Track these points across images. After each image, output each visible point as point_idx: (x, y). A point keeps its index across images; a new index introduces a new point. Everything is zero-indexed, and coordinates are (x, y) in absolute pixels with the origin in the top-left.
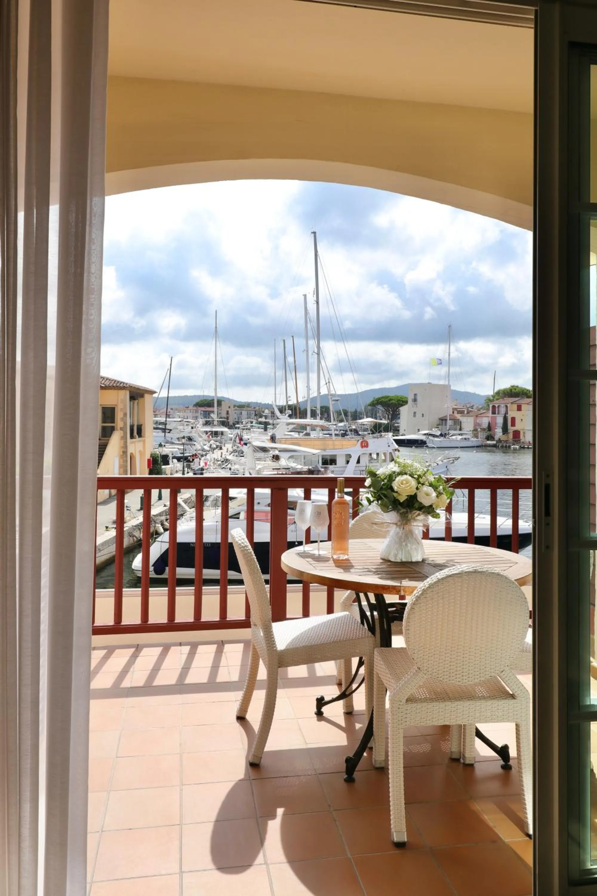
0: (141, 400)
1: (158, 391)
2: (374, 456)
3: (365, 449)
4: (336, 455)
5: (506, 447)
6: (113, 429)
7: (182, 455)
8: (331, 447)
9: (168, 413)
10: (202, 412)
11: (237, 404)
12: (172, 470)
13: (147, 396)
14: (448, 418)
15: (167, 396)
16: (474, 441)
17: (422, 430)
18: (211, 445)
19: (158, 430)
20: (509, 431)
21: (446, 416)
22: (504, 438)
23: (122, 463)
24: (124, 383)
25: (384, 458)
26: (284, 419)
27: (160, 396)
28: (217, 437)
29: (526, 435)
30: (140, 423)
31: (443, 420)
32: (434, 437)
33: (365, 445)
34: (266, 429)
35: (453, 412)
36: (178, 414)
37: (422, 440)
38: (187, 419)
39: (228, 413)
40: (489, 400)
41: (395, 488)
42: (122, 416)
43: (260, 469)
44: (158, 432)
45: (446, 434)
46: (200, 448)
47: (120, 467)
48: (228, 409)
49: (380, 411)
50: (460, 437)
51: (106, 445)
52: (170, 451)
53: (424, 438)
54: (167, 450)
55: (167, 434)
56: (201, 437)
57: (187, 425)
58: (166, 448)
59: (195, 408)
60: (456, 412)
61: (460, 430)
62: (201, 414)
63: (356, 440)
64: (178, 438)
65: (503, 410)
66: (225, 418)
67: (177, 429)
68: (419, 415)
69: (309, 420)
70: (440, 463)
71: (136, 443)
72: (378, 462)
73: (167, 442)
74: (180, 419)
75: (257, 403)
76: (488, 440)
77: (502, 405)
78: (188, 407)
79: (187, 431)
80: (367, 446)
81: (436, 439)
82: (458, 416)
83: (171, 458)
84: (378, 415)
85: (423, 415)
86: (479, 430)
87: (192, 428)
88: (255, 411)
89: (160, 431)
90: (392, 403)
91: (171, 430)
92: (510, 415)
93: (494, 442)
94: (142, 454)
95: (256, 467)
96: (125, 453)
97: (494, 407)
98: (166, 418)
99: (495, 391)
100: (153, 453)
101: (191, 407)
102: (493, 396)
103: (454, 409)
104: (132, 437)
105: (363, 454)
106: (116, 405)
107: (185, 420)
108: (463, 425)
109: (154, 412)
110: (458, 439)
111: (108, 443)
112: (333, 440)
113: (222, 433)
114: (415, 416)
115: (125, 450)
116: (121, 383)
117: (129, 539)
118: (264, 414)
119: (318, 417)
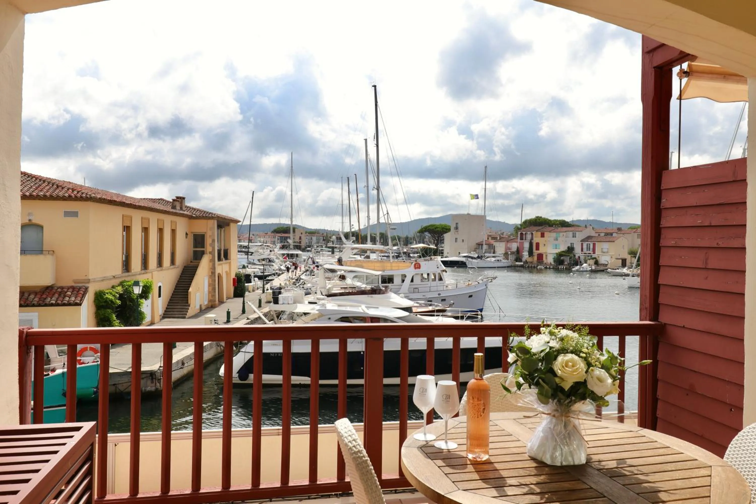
0: (227, 228)
1: (242, 220)
2: (425, 276)
3: (417, 270)
4: (393, 276)
5: (531, 267)
6: (203, 253)
7: (262, 274)
8: (389, 268)
9: (250, 239)
10: (279, 238)
11: (308, 231)
12: (254, 288)
13: (232, 225)
14: (484, 243)
15: (249, 224)
16: (505, 263)
17: (462, 254)
18: (286, 265)
19: (242, 253)
20: (534, 254)
21: (483, 241)
22: (529, 260)
23: (211, 282)
24: (212, 214)
25: (433, 277)
26: (349, 244)
27: (243, 224)
28: (293, 259)
29: (548, 257)
30: (226, 248)
31: (480, 245)
32: (472, 259)
33: (417, 266)
34: (333, 252)
35: (488, 238)
36: (259, 239)
37: (462, 262)
38: (266, 243)
39: (300, 238)
40: (517, 229)
41: (559, 373)
42: (211, 242)
43: (330, 288)
44: (242, 255)
45: (482, 256)
46: (277, 268)
47: (209, 286)
48: (301, 235)
49: (427, 237)
50: (493, 259)
51: (197, 267)
52: (252, 271)
53: (464, 259)
54: (249, 271)
55: (249, 256)
56: (279, 259)
57: (267, 249)
58: (249, 268)
59: (273, 234)
60: (490, 238)
61: (494, 253)
62: (278, 239)
63: (410, 263)
64: (259, 260)
65: (529, 237)
66: (298, 243)
67: (258, 252)
68: (459, 240)
69: (369, 246)
70: (481, 282)
71: (223, 265)
72: (429, 281)
73: (250, 263)
74: (260, 244)
75: (325, 230)
76: (517, 261)
77: (529, 233)
78: (267, 234)
79: (266, 254)
80: (419, 267)
81: (474, 260)
82: (492, 242)
83: (253, 277)
84: (425, 240)
85: (463, 240)
86: (509, 253)
87: (271, 251)
88: (323, 237)
89: (243, 253)
90: (438, 231)
91: (252, 253)
92: (535, 240)
93: (522, 263)
94: (228, 274)
95: (326, 287)
96: (213, 273)
97: (522, 234)
98: (249, 243)
99: (522, 221)
100: (238, 272)
101: (269, 233)
102: (521, 225)
103: (489, 236)
104: (219, 259)
105: (416, 274)
106: (205, 233)
107: (265, 244)
108: (497, 249)
109: (238, 237)
110: (492, 261)
111: (198, 265)
112: (391, 263)
113: (297, 255)
114: (456, 241)
115: (214, 271)
116: (210, 213)
117: (217, 348)
118: (331, 240)
119: (378, 243)
